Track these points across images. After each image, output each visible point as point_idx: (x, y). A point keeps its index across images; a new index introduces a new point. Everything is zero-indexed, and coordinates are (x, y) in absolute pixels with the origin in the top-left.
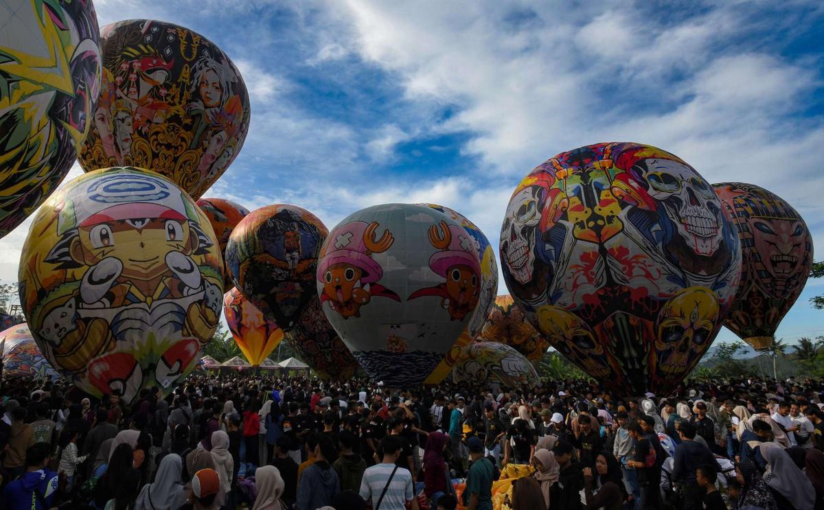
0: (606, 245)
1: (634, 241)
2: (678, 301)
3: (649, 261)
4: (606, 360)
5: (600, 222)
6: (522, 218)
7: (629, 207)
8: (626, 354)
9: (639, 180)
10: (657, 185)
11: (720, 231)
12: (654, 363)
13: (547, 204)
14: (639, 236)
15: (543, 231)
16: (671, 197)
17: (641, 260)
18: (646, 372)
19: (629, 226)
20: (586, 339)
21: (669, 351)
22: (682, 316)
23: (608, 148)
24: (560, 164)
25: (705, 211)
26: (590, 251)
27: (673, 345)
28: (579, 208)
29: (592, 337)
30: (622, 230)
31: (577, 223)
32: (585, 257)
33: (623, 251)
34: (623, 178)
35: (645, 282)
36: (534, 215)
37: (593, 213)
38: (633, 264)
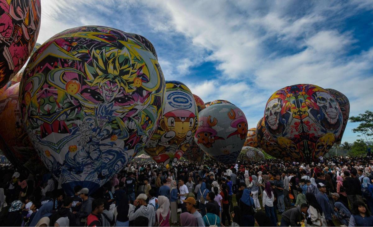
0: (303, 120)
1: (312, 119)
2: (323, 137)
3: (316, 126)
4: (299, 154)
5: (301, 113)
6: (274, 109)
7: (311, 109)
8: (306, 152)
9: (314, 100)
10: (320, 102)
11: (338, 116)
12: (314, 155)
13: (284, 106)
14: (314, 118)
15: (282, 114)
16: (324, 105)
17: (314, 125)
18: (311, 157)
19: (310, 115)
20: (294, 147)
21: (319, 152)
22: (324, 142)
23: (304, 87)
24: (288, 92)
25: (334, 110)
26: (298, 122)
27: (320, 150)
28: (294, 108)
29: (296, 147)
30: (308, 116)
31: (294, 113)
32: (296, 123)
33: (308, 122)
34: (309, 98)
35: (314, 132)
36: (279, 108)
37: (299, 110)
38: (311, 126)
